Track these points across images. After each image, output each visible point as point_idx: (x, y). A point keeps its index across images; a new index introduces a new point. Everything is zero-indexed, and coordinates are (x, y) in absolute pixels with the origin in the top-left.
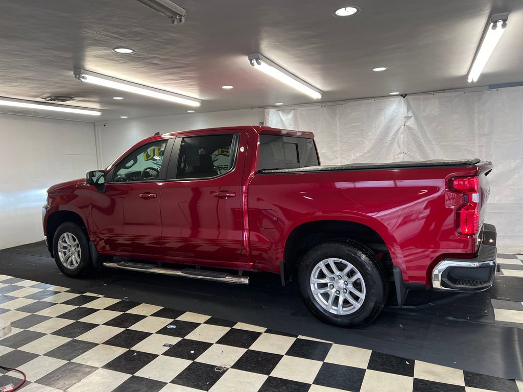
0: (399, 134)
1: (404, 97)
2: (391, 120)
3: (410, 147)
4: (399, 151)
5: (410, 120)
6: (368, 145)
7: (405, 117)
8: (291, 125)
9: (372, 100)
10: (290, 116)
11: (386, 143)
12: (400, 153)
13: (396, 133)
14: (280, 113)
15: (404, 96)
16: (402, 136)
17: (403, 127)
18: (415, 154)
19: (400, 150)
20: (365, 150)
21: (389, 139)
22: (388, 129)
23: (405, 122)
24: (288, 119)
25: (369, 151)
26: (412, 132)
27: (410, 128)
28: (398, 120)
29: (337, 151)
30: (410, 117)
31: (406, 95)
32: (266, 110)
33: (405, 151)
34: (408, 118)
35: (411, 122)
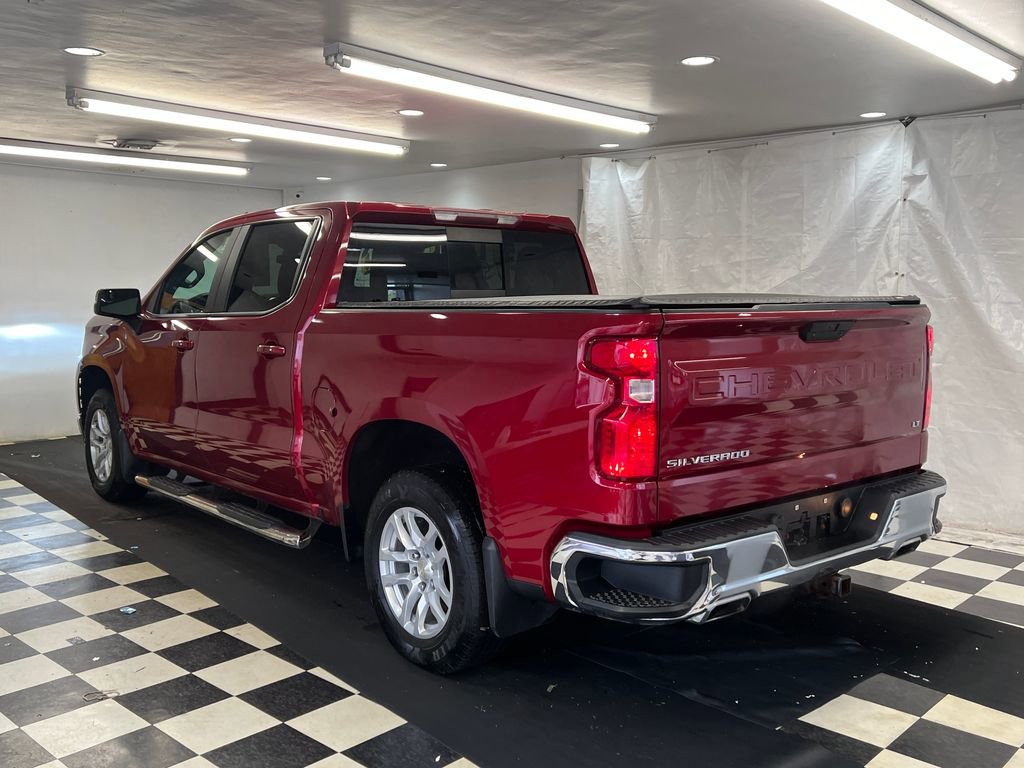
0: (892, 224)
1: (906, 125)
2: (873, 186)
3: (917, 258)
4: (887, 270)
5: (919, 186)
6: (812, 249)
7: (905, 179)
8: (638, 197)
9: (828, 133)
10: (640, 174)
11: (858, 246)
12: (889, 275)
13: (883, 220)
14: (619, 167)
15: (907, 121)
16: (897, 228)
17: (900, 203)
18: (929, 277)
19: (889, 266)
20: (809, 260)
21: (867, 236)
22: (864, 207)
23: (907, 192)
24: (633, 182)
25: (812, 268)
26: (925, 218)
27: (918, 209)
28: (890, 187)
29: (739, 264)
30: (921, 178)
31: (913, 118)
32: (585, 160)
33: (903, 267)
34: (914, 180)
35: (922, 193)
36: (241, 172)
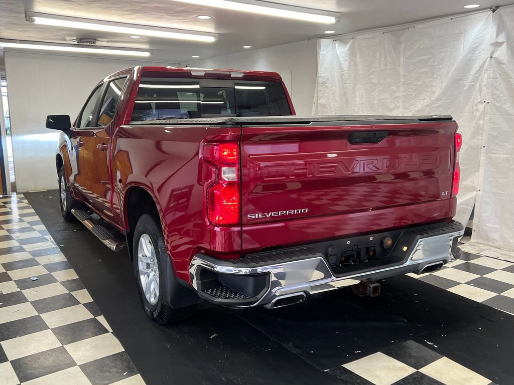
0: (483, 72)
1: (494, 11)
2: (473, 50)
3: (497, 92)
4: (480, 100)
5: (500, 48)
6: (439, 87)
7: (492, 44)
8: (346, 60)
9: (448, 19)
10: (348, 47)
11: (465, 86)
12: (480, 102)
13: (479, 70)
14: (337, 44)
15: (494, 9)
16: (486, 74)
17: (489, 59)
18: (504, 104)
19: (481, 98)
20: (436, 95)
21: (469, 80)
22: (467, 64)
23: (493, 53)
24: (343, 52)
25: (438, 99)
26: (502, 68)
27: (499, 63)
28: (483, 50)
29: (398, 97)
30: (500, 44)
31: (497, 7)
32: (318, 40)
33: (488, 98)
34: (497, 45)
35: (502, 53)
36: (147, 54)
